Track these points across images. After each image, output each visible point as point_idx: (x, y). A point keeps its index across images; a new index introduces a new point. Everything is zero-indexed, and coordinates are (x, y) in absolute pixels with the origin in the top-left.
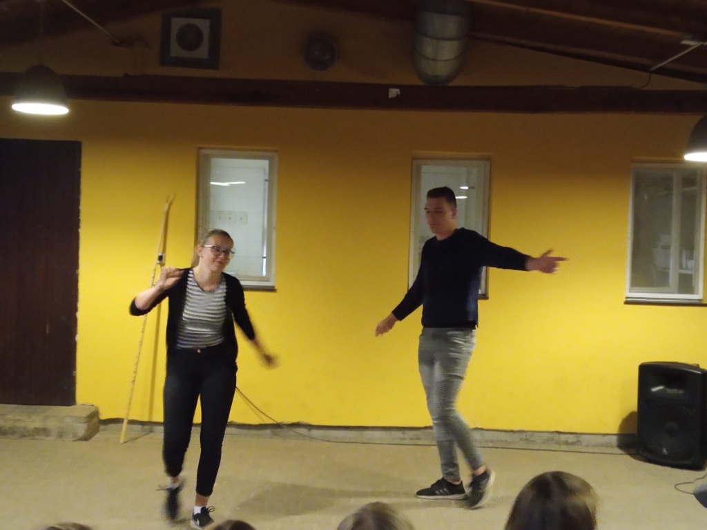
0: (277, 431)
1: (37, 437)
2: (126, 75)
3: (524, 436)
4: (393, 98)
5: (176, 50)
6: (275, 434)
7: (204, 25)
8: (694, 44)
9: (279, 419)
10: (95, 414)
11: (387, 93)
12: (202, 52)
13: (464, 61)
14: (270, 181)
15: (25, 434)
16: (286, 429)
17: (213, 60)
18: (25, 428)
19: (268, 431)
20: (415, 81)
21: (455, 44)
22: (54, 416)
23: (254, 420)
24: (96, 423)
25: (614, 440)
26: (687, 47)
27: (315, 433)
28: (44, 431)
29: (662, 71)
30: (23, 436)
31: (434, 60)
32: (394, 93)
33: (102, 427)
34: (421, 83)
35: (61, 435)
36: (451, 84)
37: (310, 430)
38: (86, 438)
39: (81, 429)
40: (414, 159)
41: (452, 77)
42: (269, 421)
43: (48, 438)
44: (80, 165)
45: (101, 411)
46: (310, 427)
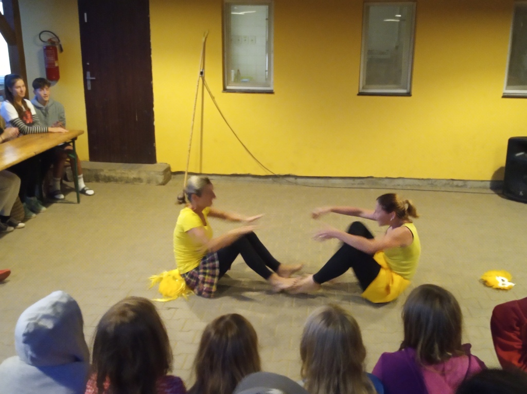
0: (275, 179)
1: (135, 183)
3: (430, 182)
6: (275, 181)
9: (277, 173)
10: (169, 169)
14: (268, 19)
15: (128, 181)
16: (281, 179)
18: (128, 178)
19: (271, 179)
22: (144, 170)
23: (262, 173)
24: (169, 174)
25: (488, 184)
27: (299, 180)
28: (139, 180)
33: (173, 176)
35: (149, 181)
37: (296, 179)
38: (164, 184)
39: (161, 179)
42: (270, 174)
43: (142, 184)
44: (148, 13)
45: (172, 167)
46: (296, 177)
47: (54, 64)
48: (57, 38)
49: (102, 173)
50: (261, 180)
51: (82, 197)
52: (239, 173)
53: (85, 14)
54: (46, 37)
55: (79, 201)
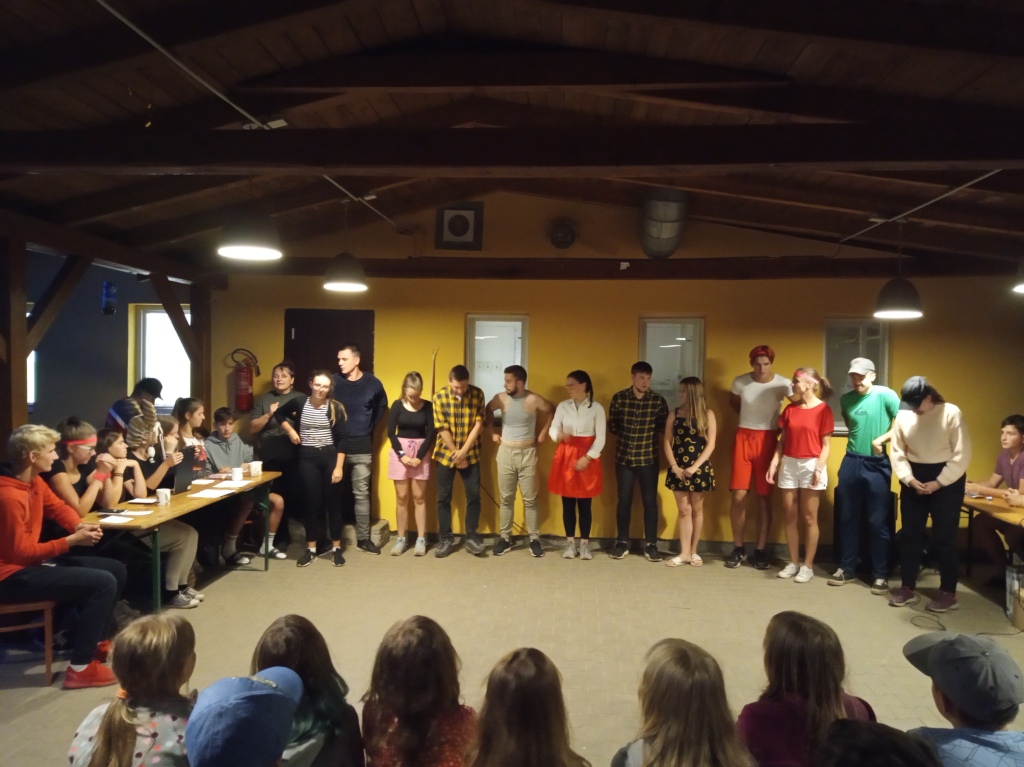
2: (410, 257)
4: (623, 271)
5: (448, 236)
7: (469, 215)
8: (880, 221)
10: (386, 527)
11: (619, 266)
12: (469, 237)
13: (682, 239)
14: (522, 338)
17: (477, 244)
20: (642, 256)
21: (676, 225)
24: (387, 535)
26: (874, 223)
29: (852, 243)
31: (659, 238)
32: (624, 266)
33: (391, 537)
34: (646, 257)
36: (671, 257)
40: (640, 318)
41: (672, 253)
44: (373, 330)
47: (247, 389)
48: (255, 358)
51: (271, 561)
53: (293, 330)
54: (239, 357)
55: (266, 568)
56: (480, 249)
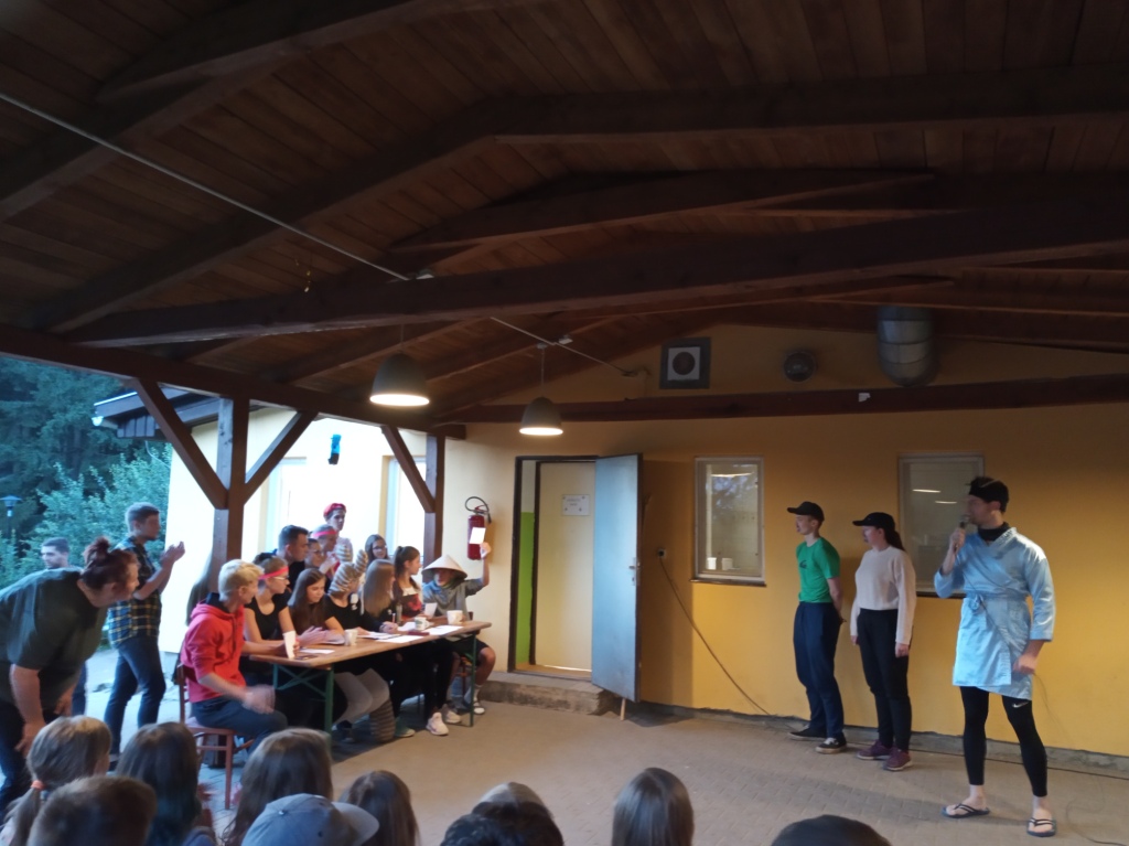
0: (770, 723)
1: (560, 708)
4: (862, 403)
5: (672, 375)
6: (769, 726)
7: (695, 352)
9: (772, 713)
11: (857, 397)
12: (695, 374)
15: (550, 705)
16: (779, 723)
17: (704, 381)
18: (550, 699)
19: (764, 723)
21: (921, 346)
22: (573, 690)
23: (750, 710)
28: (565, 704)
30: (549, 707)
32: (863, 397)
35: (578, 708)
38: (600, 713)
39: (594, 705)
40: (900, 458)
42: (762, 713)
48: (486, 505)
49: (518, 690)
50: (749, 722)
52: (713, 707)
54: (474, 504)
56: (706, 387)
